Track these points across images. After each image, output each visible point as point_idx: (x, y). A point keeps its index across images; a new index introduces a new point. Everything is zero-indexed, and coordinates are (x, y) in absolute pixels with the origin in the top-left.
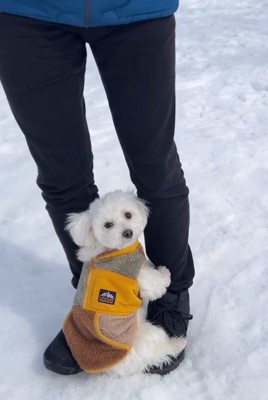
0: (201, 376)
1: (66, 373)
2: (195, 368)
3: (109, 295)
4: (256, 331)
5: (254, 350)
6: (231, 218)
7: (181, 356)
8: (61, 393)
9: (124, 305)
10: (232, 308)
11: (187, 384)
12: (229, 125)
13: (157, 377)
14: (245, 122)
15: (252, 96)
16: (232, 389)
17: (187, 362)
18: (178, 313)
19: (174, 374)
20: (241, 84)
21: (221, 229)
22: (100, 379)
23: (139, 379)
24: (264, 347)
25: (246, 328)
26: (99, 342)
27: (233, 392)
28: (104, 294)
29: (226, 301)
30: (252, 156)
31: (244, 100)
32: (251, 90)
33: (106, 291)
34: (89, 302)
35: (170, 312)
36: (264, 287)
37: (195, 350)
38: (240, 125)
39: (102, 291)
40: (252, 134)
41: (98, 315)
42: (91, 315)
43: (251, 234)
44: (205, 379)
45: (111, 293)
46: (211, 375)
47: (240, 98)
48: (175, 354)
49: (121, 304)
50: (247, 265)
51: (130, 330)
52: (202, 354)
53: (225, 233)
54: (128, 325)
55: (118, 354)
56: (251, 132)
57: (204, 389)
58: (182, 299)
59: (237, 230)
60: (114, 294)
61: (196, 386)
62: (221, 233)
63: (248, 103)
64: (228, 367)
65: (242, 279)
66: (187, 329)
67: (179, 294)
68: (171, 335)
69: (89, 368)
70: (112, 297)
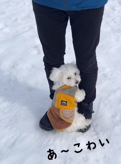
1: (48, 130)
2: (95, 131)
3: (65, 103)
4: (118, 118)
5: (117, 125)
6: (108, 70)
7: (89, 126)
8: (47, 137)
10: (108, 109)
11: (92, 136)
13: (81, 133)
14: (115, 22)
15: (118, 8)
17: (92, 129)
18: (88, 110)
19: (87, 132)
20: (113, 1)
21: (104, 74)
22: (61, 133)
23: (74, 134)
25: (114, 116)
26: (61, 120)
28: (63, 102)
29: (106, 105)
30: (117, 41)
31: (114, 10)
32: (118, 5)
33: (63, 101)
34: (58, 105)
35: (86, 110)
37: (95, 124)
38: (112, 24)
39: (62, 101)
40: (118, 29)
41: (61, 110)
42: (58, 110)
43: (116, 78)
44: (99, 135)
45: (65, 102)
46: (101, 134)
47: (112, 9)
48: (88, 125)
49: (69, 105)
50: (114, 91)
51: (73, 116)
52: (97, 126)
55: (68, 124)
56: (118, 28)
58: (90, 105)
59: (111, 76)
62: (104, 76)
63: (116, 12)
64: (107, 131)
65: (112, 97)
66: (91, 116)
67: (89, 103)
68: (86, 118)
69: (58, 129)
70: (66, 103)
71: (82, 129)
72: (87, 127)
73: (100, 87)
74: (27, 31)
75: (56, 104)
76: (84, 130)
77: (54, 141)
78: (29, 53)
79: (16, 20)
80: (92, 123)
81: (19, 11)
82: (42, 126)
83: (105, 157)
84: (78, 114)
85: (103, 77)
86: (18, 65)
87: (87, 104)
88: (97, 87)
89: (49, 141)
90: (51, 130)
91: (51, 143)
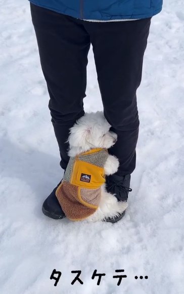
0: (136, 225)
1: (56, 218)
2: (132, 220)
3: (87, 177)
4: (170, 201)
5: (168, 213)
6: (157, 123)
7: (124, 213)
8: (54, 229)
9: (95, 182)
10: (155, 185)
11: (128, 229)
12: (159, 49)
13: (110, 224)
14: (170, 47)
15: (177, 24)
16: (154, 234)
17: (127, 217)
18: (123, 187)
19: (120, 223)
20: (168, 13)
21: (150, 130)
22: (77, 223)
23: (99, 225)
24: (174, 211)
25: (163, 198)
26: (80, 204)
27: (155, 236)
28: (84, 177)
29: (151, 181)
30: (174, 77)
31: (170, 28)
32: (176, 19)
33: (85, 175)
35: (119, 186)
36: (176, 173)
37: (132, 210)
38: (167, 49)
39: (83, 175)
40: (175, 58)
41: (80, 189)
42: (75, 188)
43: (170, 137)
44: (138, 227)
45: (88, 176)
46: (142, 225)
47: (167, 25)
48: (121, 212)
50: (166, 158)
51: (98, 197)
52: (136, 212)
53: (152, 134)
54: (97, 194)
55: (91, 211)
56: (174, 56)
57: (138, 233)
58: (126, 179)
59: (161, 133)
60: (90, 176)
61: (133, 230)
62: (150, 134)
63: (173, 30)
64: (152, 221)
65: (162, 167)
66: (127, 197)
67: (124, 176)
68: (119, 200)
69: (73, 218)
70: (89, 178)
71: (111, 217)
72: (119, 214)
73: (142, 150)
74: (28, 56)
75: (72, 178)
76: (115, 218)
77: (66, 235)
78: (29, 91)
79: (9, 37)
80: (129, 208)
81: (15, 23)
82: (46, 211)
83: (147, 263)
84: (106, 193)
85: (148, 135)
86: (9, 110)
87: (121, 178)
88: (137, 150)
89: (57, 236)
90: (61, 218)
91: (60, 238)
